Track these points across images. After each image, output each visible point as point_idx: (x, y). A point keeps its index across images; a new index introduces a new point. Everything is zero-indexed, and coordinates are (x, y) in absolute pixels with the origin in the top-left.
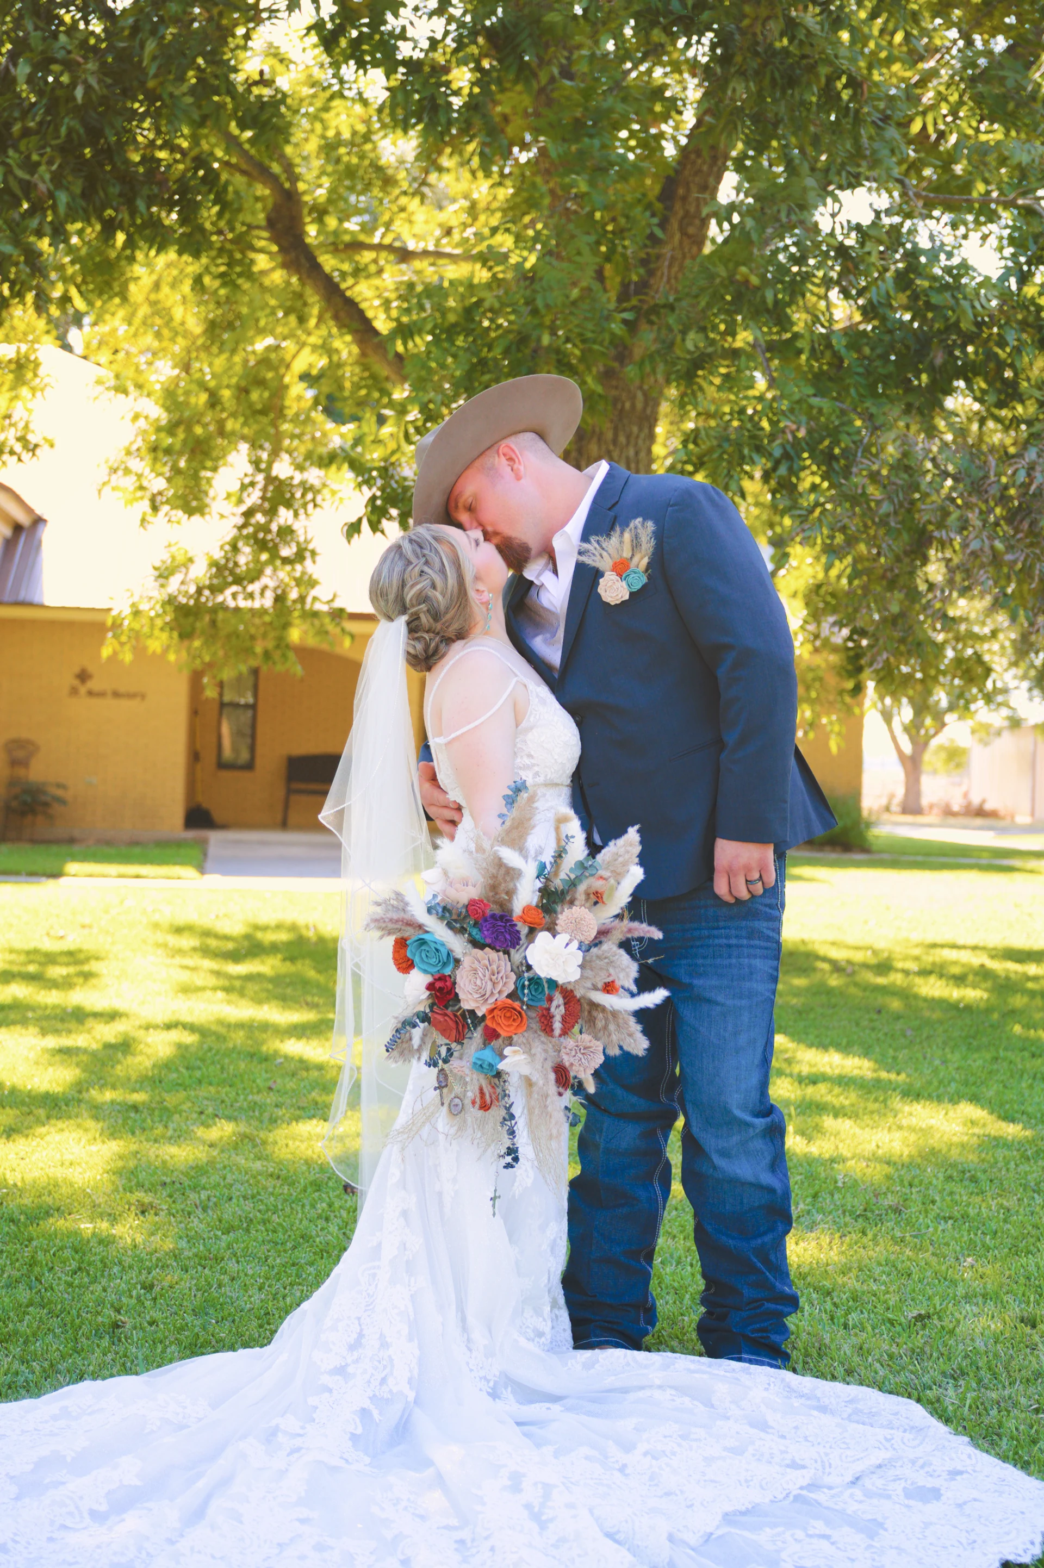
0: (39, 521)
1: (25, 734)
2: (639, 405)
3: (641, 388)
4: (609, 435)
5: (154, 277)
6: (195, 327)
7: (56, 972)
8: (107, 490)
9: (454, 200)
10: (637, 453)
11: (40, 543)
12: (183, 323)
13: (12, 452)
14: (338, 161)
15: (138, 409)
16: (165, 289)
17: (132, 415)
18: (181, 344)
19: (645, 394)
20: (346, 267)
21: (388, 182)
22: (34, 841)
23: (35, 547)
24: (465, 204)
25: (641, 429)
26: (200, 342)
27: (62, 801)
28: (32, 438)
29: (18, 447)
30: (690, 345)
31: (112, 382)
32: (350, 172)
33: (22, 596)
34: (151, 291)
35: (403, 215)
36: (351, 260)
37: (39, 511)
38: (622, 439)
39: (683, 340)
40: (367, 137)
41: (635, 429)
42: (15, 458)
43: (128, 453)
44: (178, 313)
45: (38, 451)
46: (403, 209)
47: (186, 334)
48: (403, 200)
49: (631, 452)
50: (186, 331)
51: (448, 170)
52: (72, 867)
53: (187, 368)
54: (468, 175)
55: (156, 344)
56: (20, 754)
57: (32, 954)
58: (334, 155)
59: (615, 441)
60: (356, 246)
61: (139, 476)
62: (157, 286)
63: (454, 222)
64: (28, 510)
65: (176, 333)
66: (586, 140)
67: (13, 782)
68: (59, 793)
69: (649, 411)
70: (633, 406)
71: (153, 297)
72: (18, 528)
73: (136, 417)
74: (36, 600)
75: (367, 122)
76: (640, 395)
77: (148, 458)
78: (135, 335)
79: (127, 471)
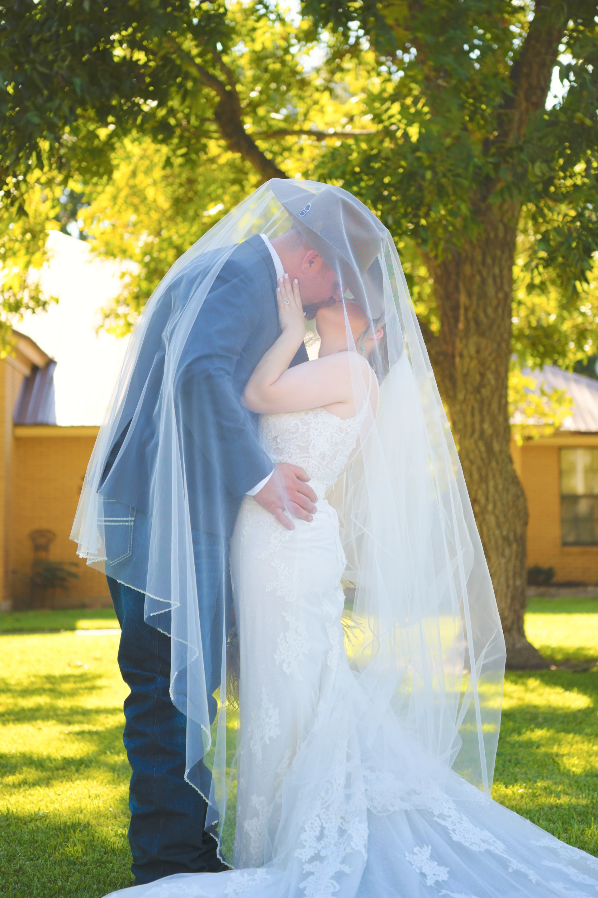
0: (50, 363)
1: (44, 525)
2: (501, 234)
3: (501, 221)
4: (479, 258)
5: (131, 168)
6: (164, 203)
7: (66, 687)
8: (102, 332)
9: (353, 95)
10: (501, 271)
11: (52, 378)
12: (155, 201)
13: (28, 307)
14: (266, 70)
15: (124, 270)
16: (140, 176)
17: (119, 274)
18: (155, 216)
19: (506, 227)
20: (276, 148)
21: (304, 83)
22: (54, 608)
23: (48, 382)
24: (363, 96)
25: (503, 252)
26: (169, 213)
27: (74, 576)
28: (43, 297)
29: (32, 304)
30: (538, 172)
31: (102, 249)
32: (276, 77)
33: (40, 418)
34: (128, 179)
35: (316, 107)
36: (278, 143)
37: (50, 354)
38: (489, 261)
39: (533, 168)
40: (286, 51)
41: (498, 253)
42: (30, 311)
43: (118, 302)
44: (151, 193)
45: (47, 306)
46: (316, 103)
47: (158, 209)
48: (317, 95)
49: (497, 271)
50: (157, 207)
51: (348, 70)
52: (82, 623)
53: (158, 234)
54: (364, 74)
55: (133, 218)
56: (42, 541)
57: (49, 678)
58: (263, 64)
59: (484, 263)
60: (282, 133)
61: (126, 316)
62: (134, 174)
63: (355, 111)
64: (42, 354)
65: (150, 209)
66: (452, 31)
67: (37, 563)
68: (73, 569)
69: (508, 238)
70: (496, 235)
71: (131, 182)
72: (35, 369)
73: (123, 275)
74: (50, 421)
75: (286, 39)
76: (501, 227)
77: (133, 304)
78: (119, 212)
79: (117, 316)
